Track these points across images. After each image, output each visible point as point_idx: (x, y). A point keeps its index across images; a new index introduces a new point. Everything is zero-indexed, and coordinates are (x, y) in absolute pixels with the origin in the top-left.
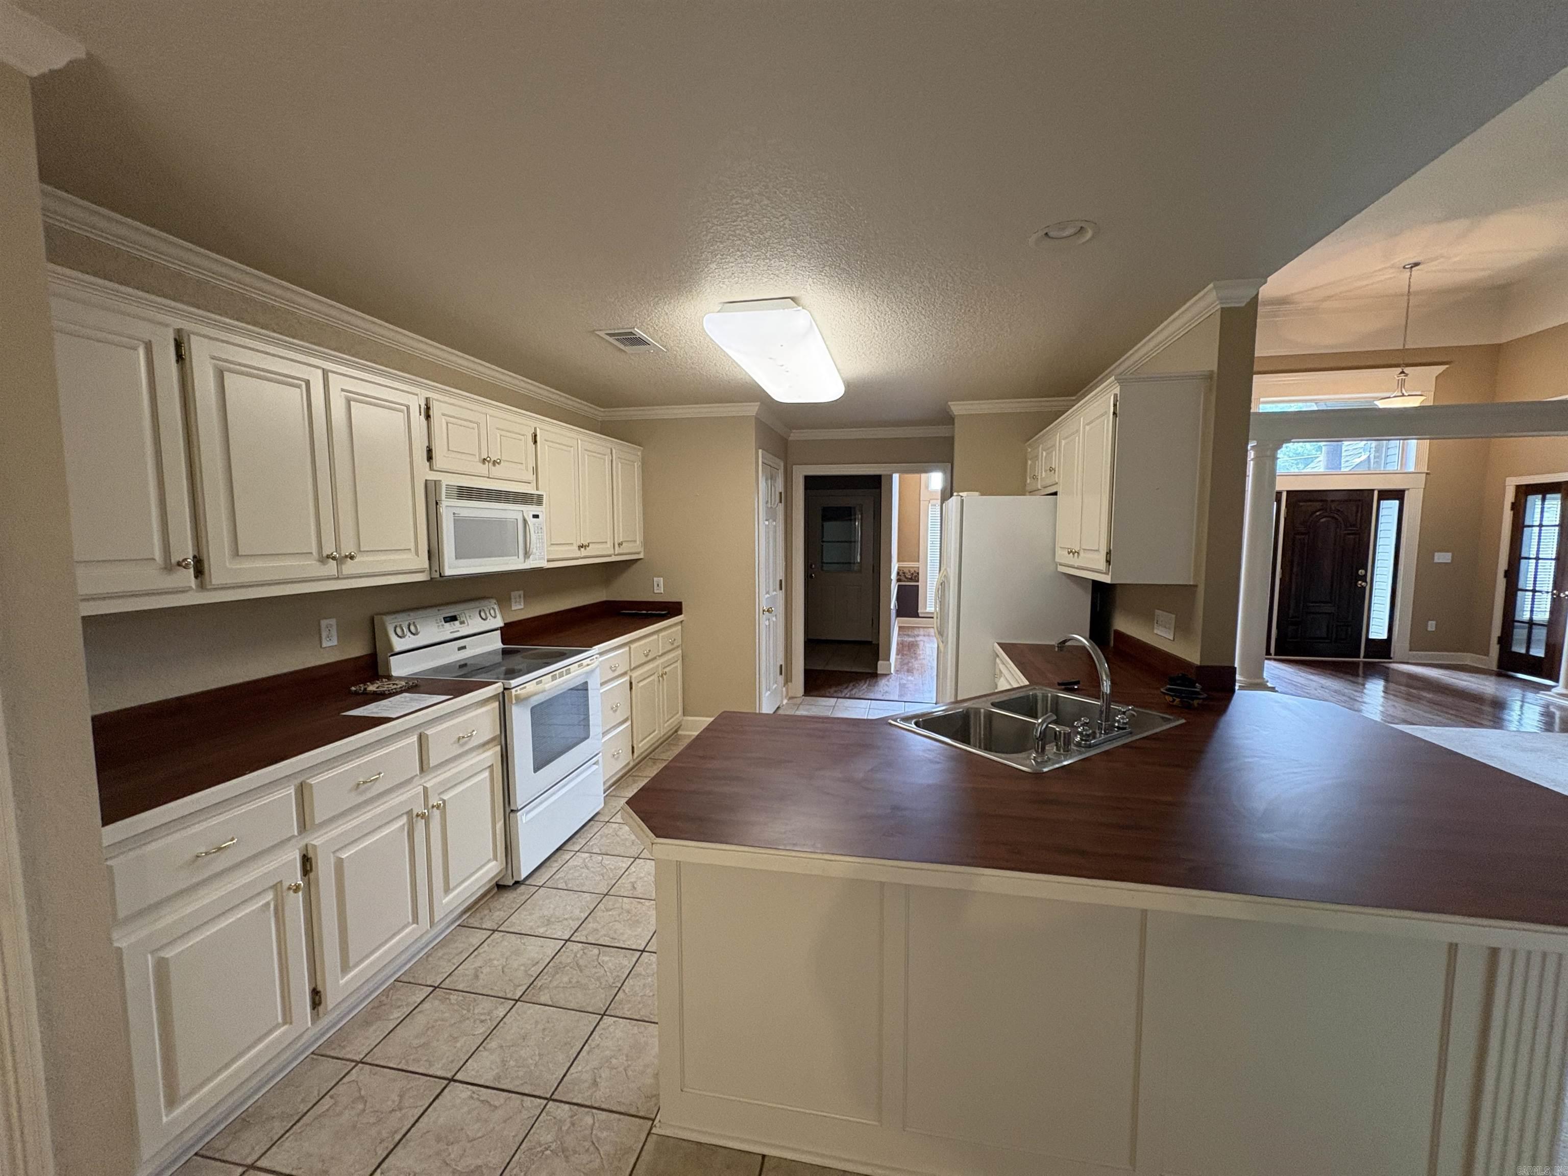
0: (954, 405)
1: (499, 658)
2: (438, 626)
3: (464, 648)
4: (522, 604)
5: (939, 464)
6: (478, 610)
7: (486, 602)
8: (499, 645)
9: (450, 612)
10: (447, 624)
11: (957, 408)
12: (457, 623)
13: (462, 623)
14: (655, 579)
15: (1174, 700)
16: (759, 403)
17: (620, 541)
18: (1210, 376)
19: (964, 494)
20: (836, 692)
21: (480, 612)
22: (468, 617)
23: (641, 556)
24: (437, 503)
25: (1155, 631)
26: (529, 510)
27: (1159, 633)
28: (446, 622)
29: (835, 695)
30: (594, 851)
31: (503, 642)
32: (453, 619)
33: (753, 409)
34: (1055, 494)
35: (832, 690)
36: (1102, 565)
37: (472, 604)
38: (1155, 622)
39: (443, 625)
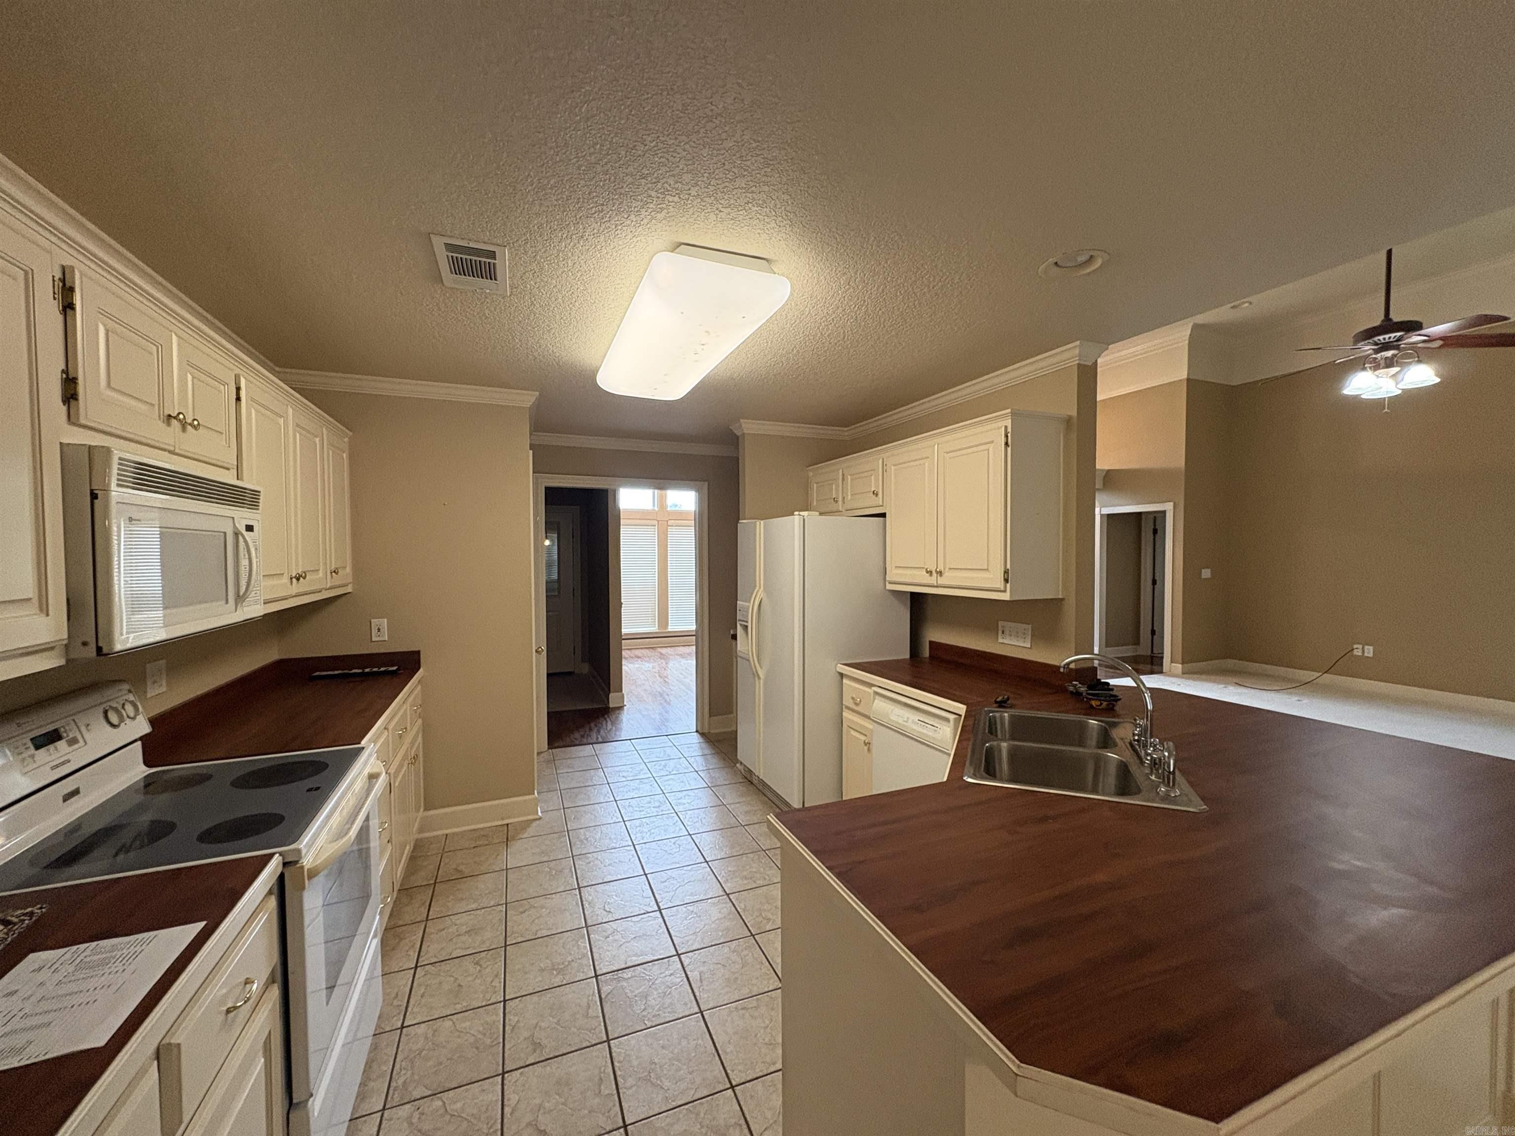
0: (745, 423)
1: (140, 798)
2: (23, 760)
3: (76, 792)
4: (164, 683)
5: (691, 482)
6: (101, 710)
7: (110, 693)
8: (139, 771)
9: (41, 724)
10: (42, 751)
11: (748, 427)
12: (62, 745)
13: (73, 742)
14: (374, 621)
15: (1101, 704)
16: (538, 393)
17: (333, 568)
18: (1068, 420)
19: (805, 513)
20: (582, 736)
21: (106, 713)
22: (83, 729)
23: (349, 589)
24: (94, 496)
25: (1000, 640)
26: (242, 516)
27: (1006, 641)
28: (37, 748)
29: (585, 741)
30: (417, 1094)
31: (148, 763)
32: (52, 737)
33: (527, 399)
34: (883, 515)
35: (577, 735)
36: (1000, 584)
37: (82, 702)
38: (1000, 632)
39: (32, 756)
